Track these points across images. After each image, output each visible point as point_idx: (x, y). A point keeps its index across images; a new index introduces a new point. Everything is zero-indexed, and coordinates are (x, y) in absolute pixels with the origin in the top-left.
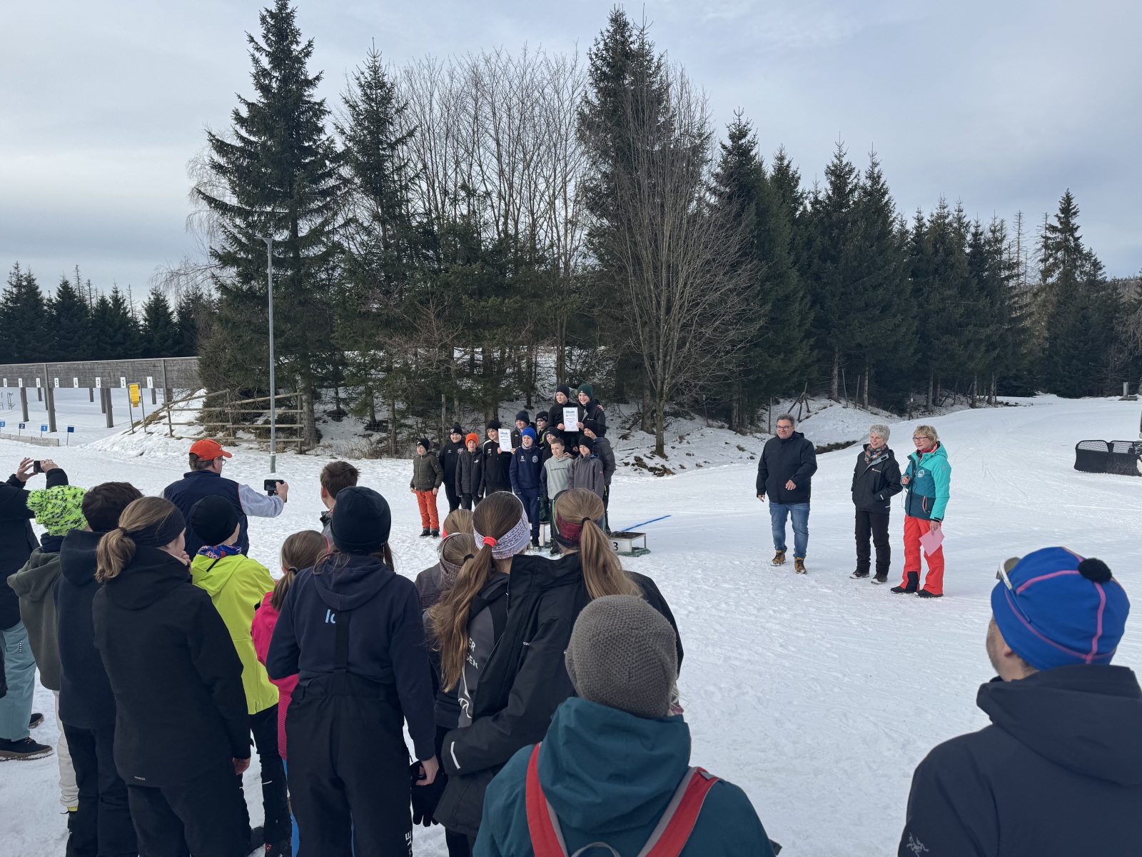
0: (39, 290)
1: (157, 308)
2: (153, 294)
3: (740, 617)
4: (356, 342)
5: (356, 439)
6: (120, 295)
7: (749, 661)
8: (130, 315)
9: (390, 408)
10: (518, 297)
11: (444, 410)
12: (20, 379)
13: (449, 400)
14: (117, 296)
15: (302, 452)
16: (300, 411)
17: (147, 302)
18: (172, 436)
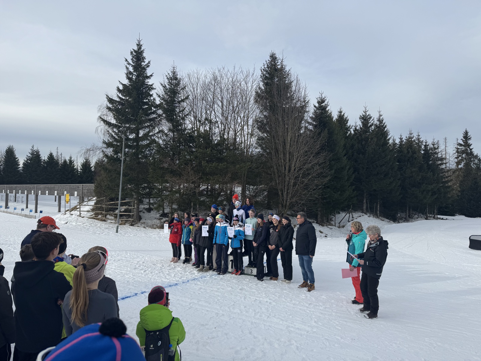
0: (40, 156)
1: (86, 165)
2: (85, 159)
3: (300, 307)
4: (158, 179)
5: (155, 221)
6: (72, 159)
7: (298, 328)
8: (75, 167)
9: (170, 208)
10: (225, 163)
11: (192, 209)
12: (26, 191)
13: (195, 205)
14: (71, 159)
15: (132, 225)
16: (133, 207)
17: (82, 162)
18: (80, 216)
